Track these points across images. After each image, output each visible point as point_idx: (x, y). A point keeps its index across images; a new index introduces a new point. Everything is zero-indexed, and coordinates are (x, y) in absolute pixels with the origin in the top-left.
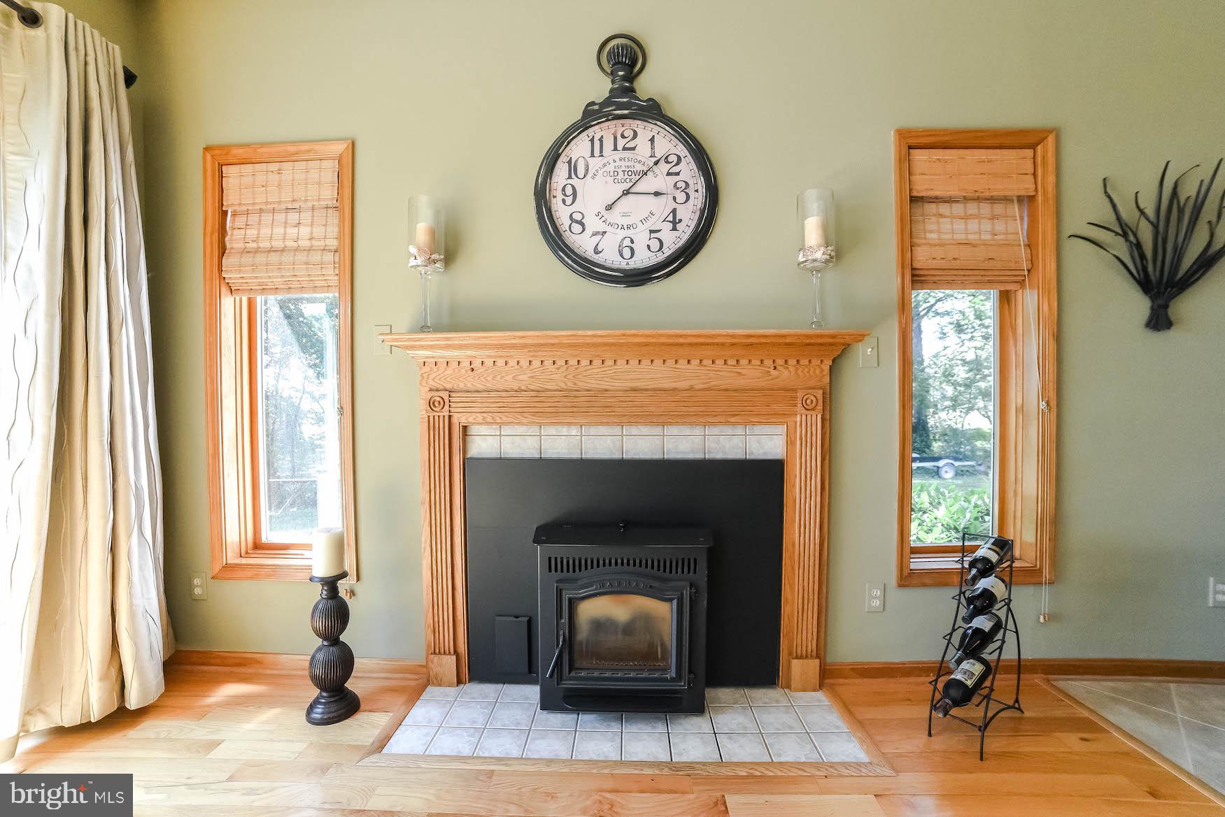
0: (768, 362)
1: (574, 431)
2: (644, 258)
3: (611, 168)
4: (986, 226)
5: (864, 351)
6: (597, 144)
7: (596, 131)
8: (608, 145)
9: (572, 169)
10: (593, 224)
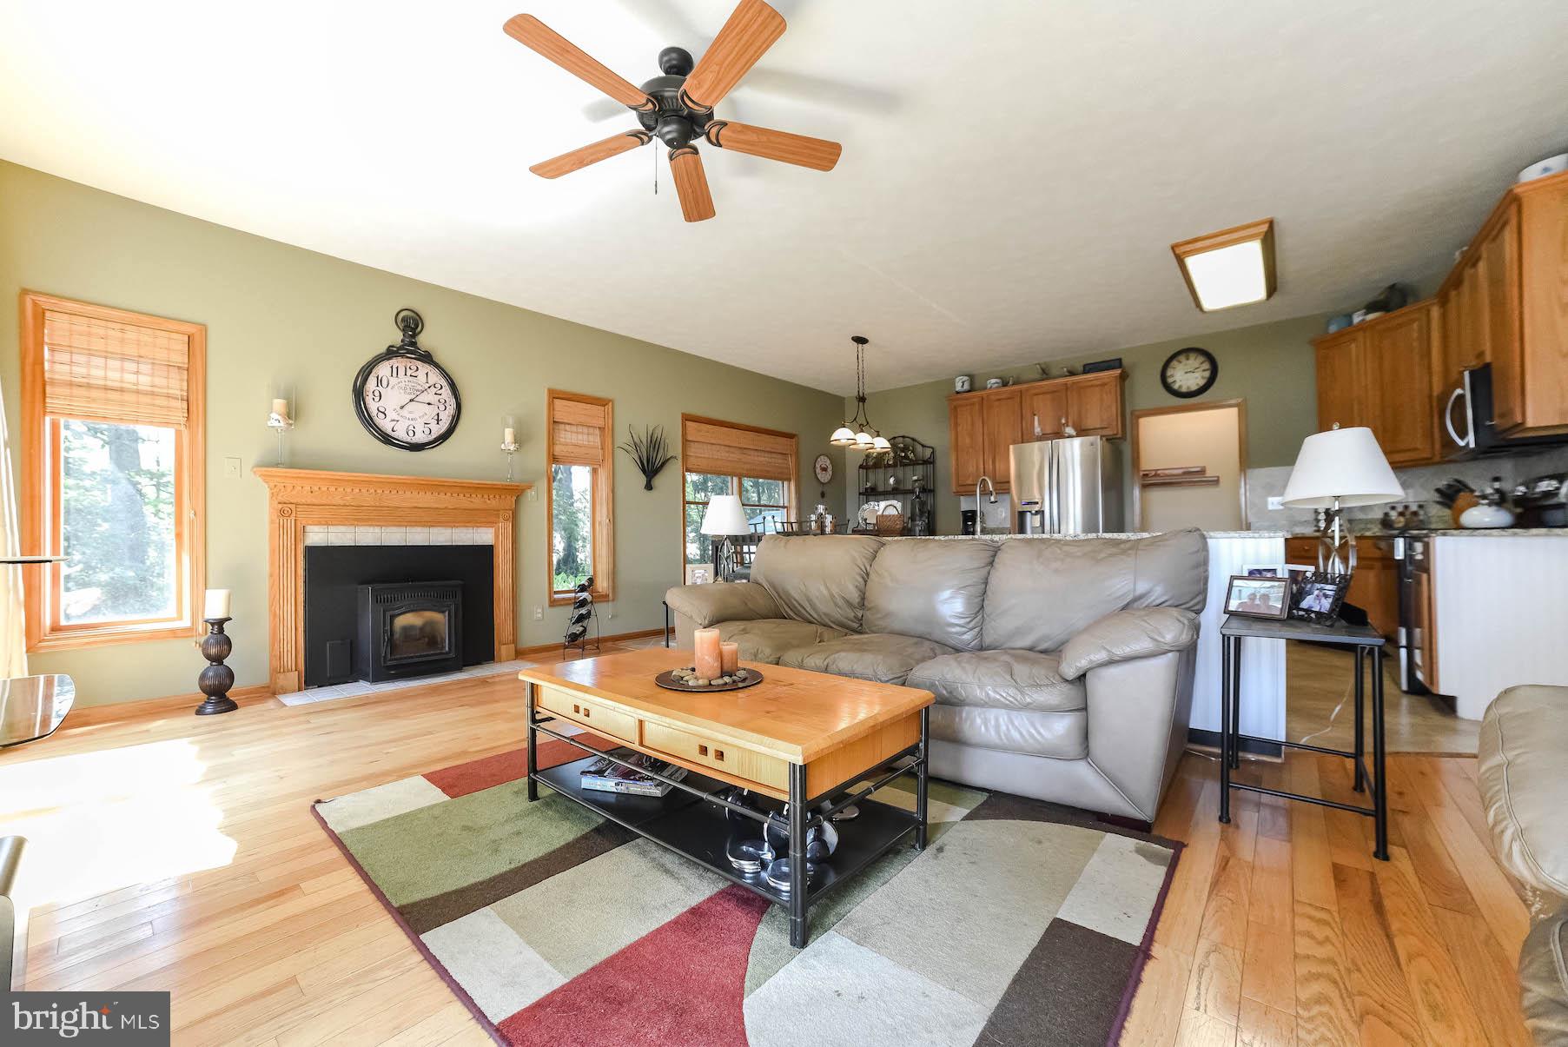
0: (486, 496)
1: (377, 530)
2: (420, 438)
3: (403, 385)
4: (585, 437)
5: (531, 494)
6: (395, 370)
7: (395, 362)
8: (401, 372)
9: (379, 381)
10: (391, 415)
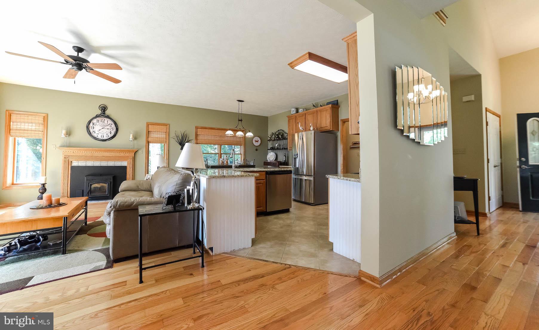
0: (125, 153)
1: (92, 162)
2: (105, 138)
3: (100, 124)
4: (160, 135)
5: (140, 152)
6: (98, 121)
7: (98, 119)
8: (100, 121)
9: (93, 124)
10: (97, 132)
